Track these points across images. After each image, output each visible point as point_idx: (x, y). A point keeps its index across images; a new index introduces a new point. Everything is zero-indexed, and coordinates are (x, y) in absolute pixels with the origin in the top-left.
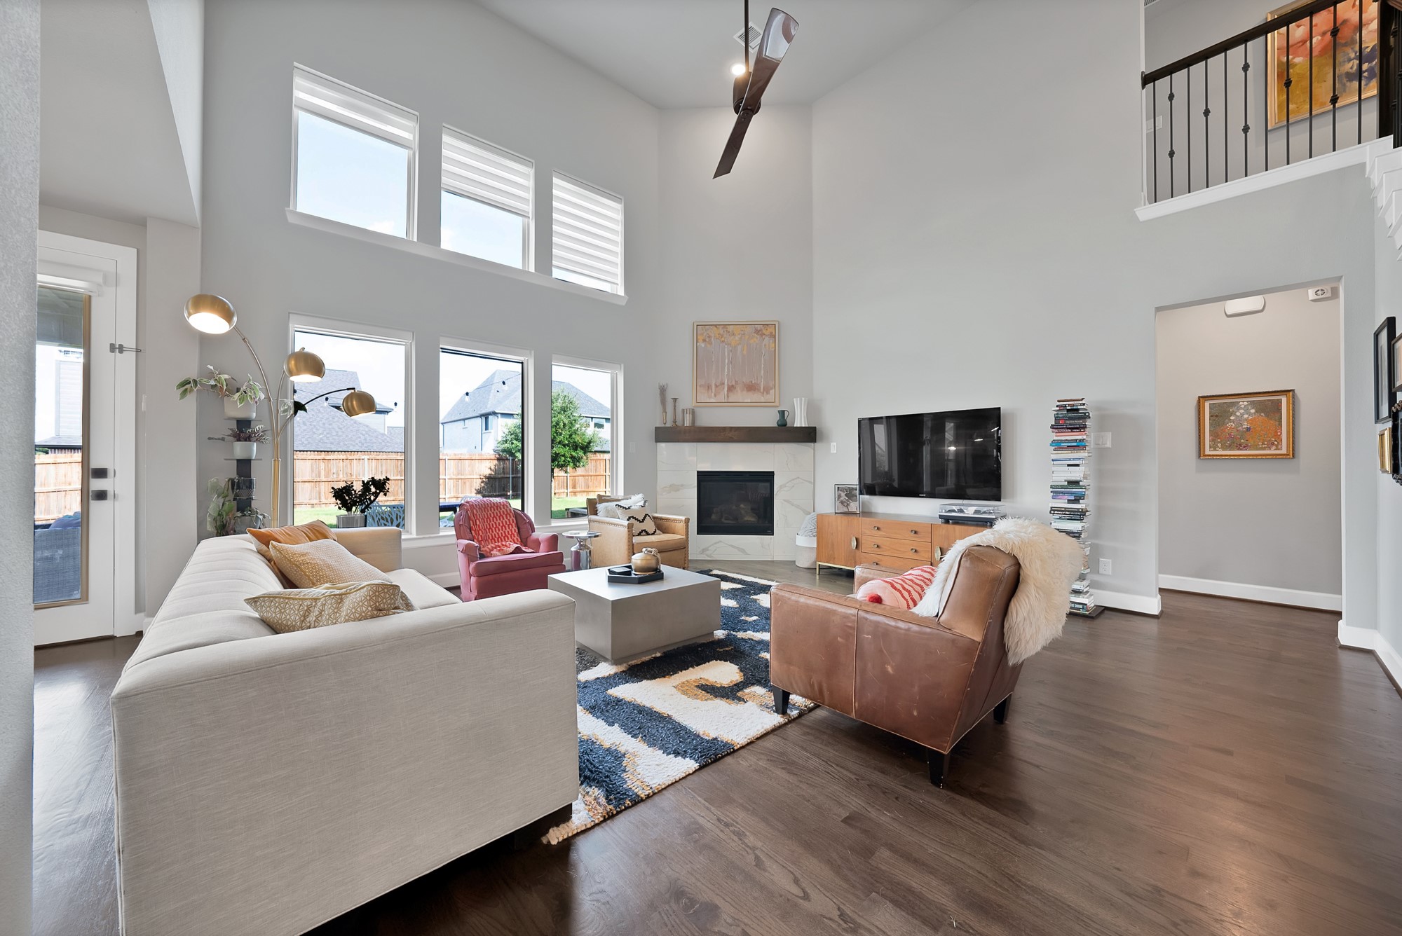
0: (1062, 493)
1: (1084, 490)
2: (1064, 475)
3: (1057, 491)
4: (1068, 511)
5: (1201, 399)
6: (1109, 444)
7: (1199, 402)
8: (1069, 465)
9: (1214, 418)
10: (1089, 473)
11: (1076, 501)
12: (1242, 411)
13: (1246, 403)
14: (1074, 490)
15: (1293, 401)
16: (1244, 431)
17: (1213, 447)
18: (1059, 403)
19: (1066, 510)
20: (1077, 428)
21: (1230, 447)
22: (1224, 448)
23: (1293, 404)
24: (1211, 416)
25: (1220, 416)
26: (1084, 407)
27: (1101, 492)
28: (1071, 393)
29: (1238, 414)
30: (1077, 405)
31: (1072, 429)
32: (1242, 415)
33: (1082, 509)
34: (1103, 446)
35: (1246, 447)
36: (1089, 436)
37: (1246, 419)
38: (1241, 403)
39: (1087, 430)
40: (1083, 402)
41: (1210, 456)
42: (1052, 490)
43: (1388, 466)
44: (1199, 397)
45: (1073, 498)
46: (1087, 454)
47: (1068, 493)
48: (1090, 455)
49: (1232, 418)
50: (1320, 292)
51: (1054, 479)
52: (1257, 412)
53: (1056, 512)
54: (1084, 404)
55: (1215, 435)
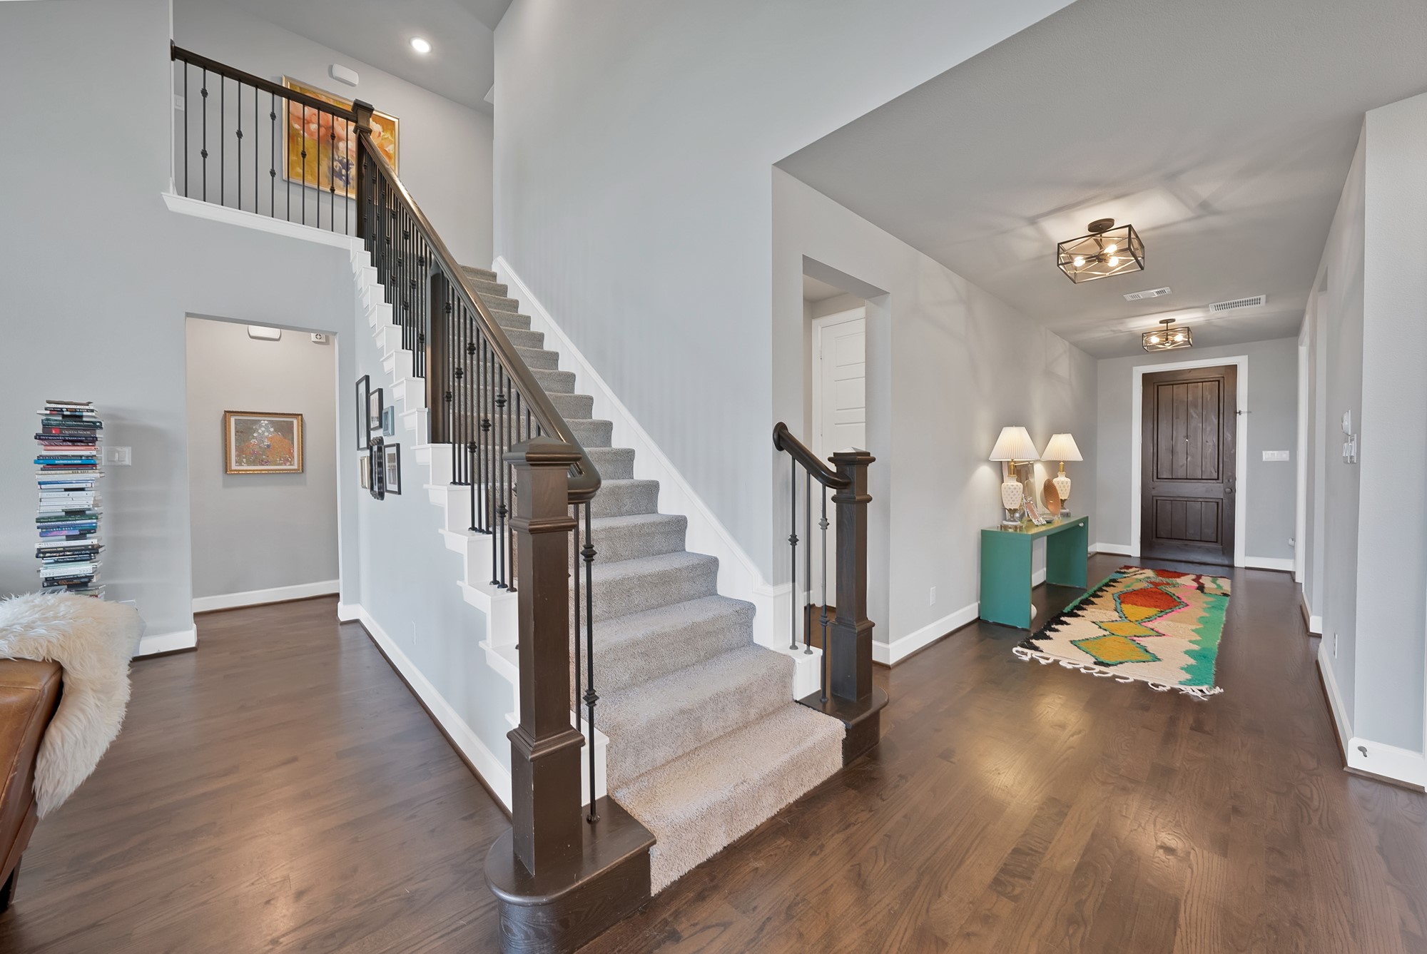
0: (58, 527)
1: (95, 521)
2: (57, 503)
3: (47, 525)
4: (69, 551)
5: (227, 414)
6: (128, 461)
7: (225, 416)
8: (66, 490)
9: (240, 434)
10: (100, 498)
11: (82, 535)
12: (263, 429)
13: (266, 422)
14: (78, 522)
15: (302, 424)
16: (265, 448)
17: (239, 462)
18: (48, 405)
19: (65, 549)
20: (81, 441)
21: (254, 463)
22: (249, 463)
23: (302, 427)
24: (237, 432)
25: (245, 431)
26: (93, 414)
27: (117, 520)
28: (72, 394)
29: (260, 431)
30: (80, 411)
31: (75, 442)
32: (263, 432)
33: (93, 546)
34: (120, 463)
35: (267, 463)
36: (99, 451)
37: (267, 437)
38: (262, 422)
39: (97, 443)
40: (91, 407)
41: (236, 471)
42: (39, 524)
43: (367, 483)
44: (225, 411)
45: (78, 533)
46: (98, 475)
47: (69, 526)
48: (102, 475)
49: (255, 435)
50: (318, 336)
51: (43, 509)
52: (275, 430)
53: (47, 555)
54: (92, 411)
55: (240, 451)
